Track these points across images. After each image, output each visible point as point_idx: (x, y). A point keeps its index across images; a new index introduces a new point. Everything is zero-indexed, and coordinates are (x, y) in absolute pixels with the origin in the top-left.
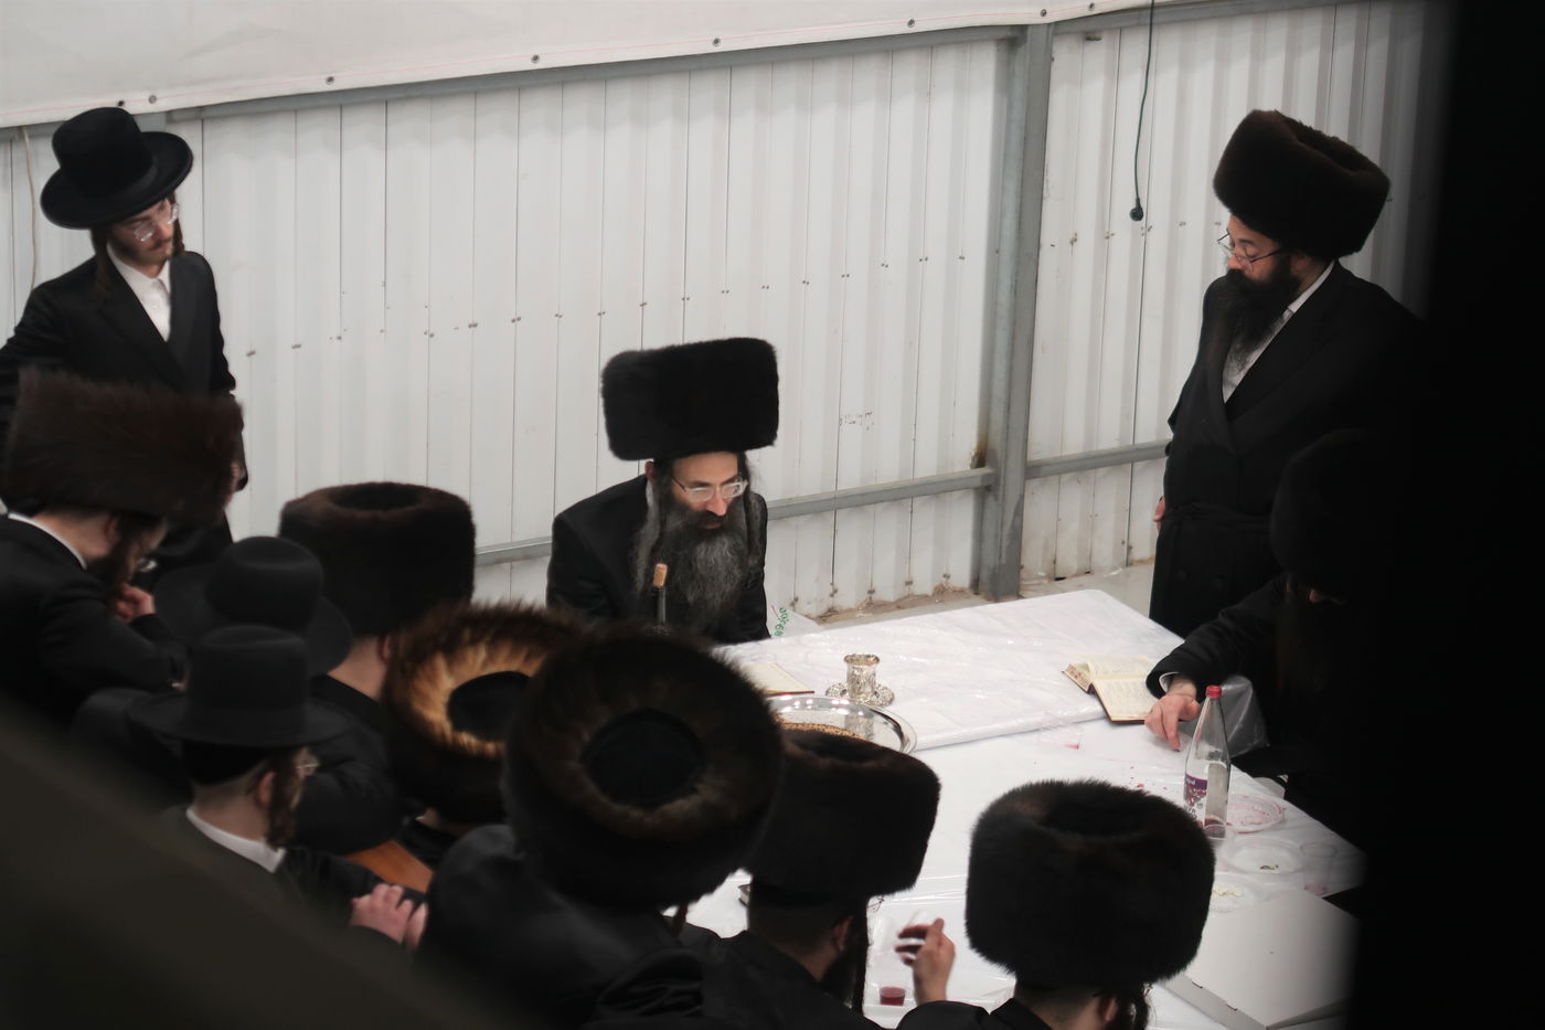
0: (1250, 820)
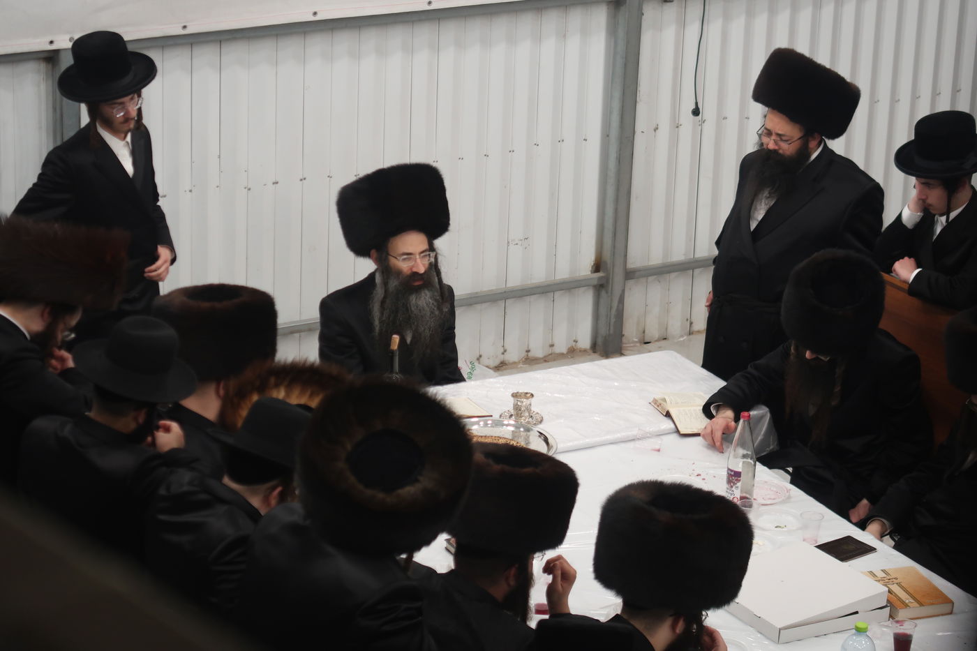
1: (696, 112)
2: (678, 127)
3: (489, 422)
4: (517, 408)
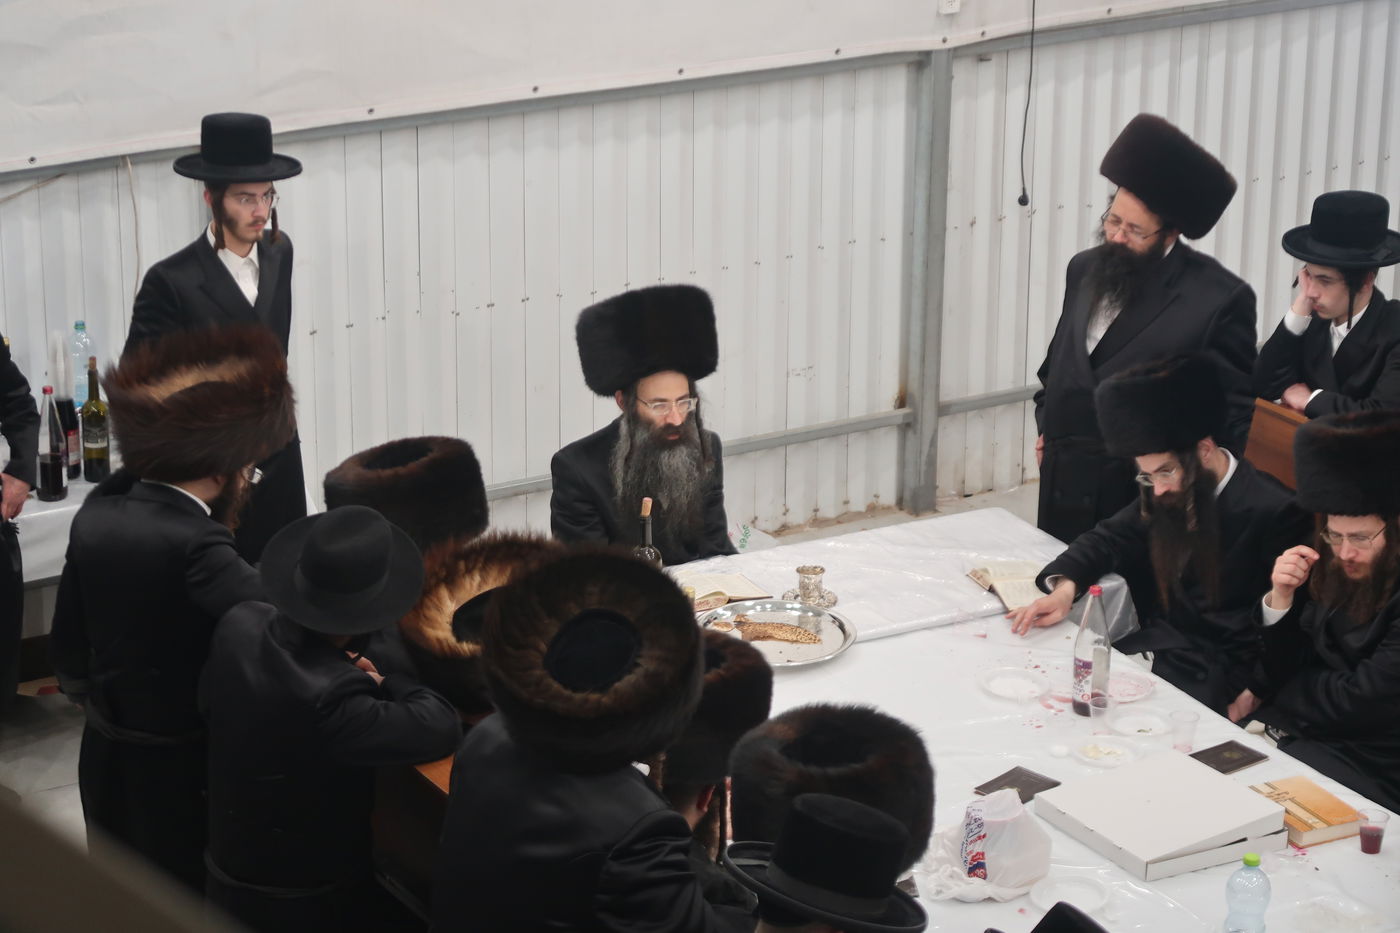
0: (1128, 692)
1: (1023, 201)
2: (1001, 220)
3: (768, 606)
4: (804, 587)
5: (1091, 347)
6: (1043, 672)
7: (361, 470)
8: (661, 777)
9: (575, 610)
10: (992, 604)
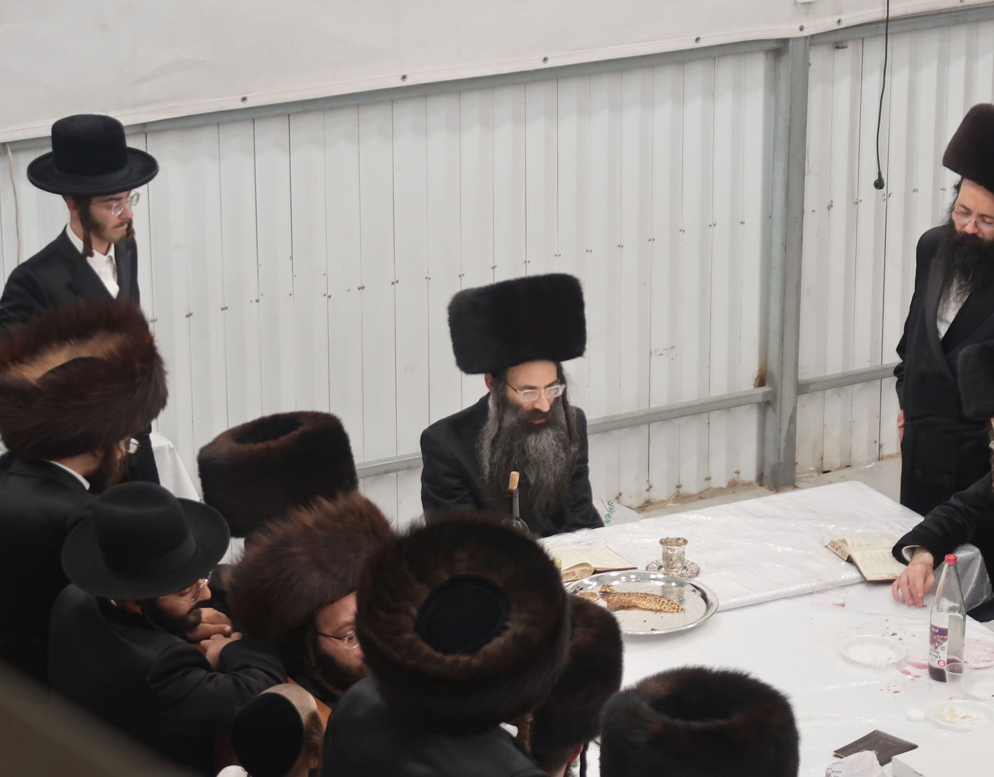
0: (982, 658)
1: (879, 184)
2: (857, 203)
3: (633, 577)
4: (667, 557)
5: (943, 329)
6: (901, 639)
7: (234, 445)
8: (528, 737)
9: (444, 576)
10: (852, 574)
